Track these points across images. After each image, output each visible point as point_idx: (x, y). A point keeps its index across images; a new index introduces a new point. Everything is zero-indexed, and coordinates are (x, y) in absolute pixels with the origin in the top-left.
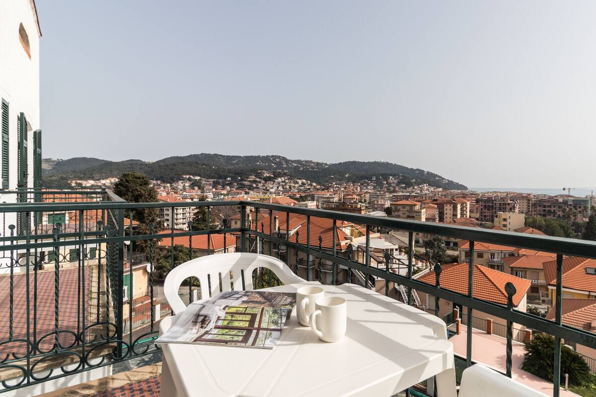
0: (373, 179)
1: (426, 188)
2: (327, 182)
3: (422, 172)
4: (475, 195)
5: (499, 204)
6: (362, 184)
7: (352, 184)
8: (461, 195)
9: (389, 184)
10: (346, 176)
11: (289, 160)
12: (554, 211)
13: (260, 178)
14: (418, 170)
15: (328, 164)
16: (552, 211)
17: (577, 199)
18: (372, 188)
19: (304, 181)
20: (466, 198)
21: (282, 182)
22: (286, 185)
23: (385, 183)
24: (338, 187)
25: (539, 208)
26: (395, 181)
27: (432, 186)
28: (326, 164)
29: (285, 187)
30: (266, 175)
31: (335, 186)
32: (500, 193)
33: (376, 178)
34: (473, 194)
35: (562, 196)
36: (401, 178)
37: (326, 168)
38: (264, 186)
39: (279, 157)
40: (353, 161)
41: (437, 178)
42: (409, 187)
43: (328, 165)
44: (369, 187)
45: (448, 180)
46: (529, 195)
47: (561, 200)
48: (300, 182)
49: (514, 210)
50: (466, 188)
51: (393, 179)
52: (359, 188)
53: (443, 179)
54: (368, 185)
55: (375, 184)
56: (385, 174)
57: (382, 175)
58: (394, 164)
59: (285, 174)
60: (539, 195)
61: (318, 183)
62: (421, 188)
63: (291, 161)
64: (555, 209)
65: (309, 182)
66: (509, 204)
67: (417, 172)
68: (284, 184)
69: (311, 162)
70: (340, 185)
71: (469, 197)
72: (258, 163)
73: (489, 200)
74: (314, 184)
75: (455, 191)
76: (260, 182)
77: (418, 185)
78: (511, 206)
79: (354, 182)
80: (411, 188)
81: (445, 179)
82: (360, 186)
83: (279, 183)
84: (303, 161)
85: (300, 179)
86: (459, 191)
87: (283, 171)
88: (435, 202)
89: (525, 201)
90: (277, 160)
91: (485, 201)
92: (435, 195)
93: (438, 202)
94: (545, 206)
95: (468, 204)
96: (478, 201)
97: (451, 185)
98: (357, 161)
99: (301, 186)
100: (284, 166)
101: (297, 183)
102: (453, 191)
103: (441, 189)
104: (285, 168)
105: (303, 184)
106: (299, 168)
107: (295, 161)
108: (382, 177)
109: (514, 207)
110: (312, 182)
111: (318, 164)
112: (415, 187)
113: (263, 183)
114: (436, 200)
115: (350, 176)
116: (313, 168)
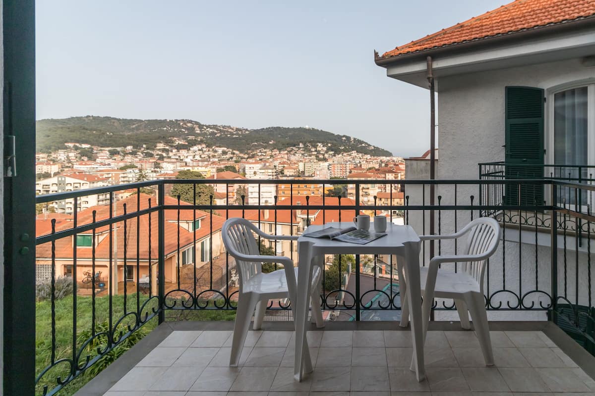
0: (300, 146)
1: (354, 155)
2: (249, 150)
3: (348, 138)
6: (289, 152)
7: (278, 152)
9: (319, 152)
10: (270, 143)
11: (203, 125)
13: (172, 146)
14: (344, 136)
15: (249, 129)
18: (300, 155)
19: (225, 149)
21: (199, 150)
22: (203, 153)
23: (314, 150)
26: (324, 149)
27: (360, 153)
28: (247, 130)
29: (203, 156)
30: (178, 142)
31: (260, 154)
33: (304, 145)
36: (329, 144)
37: (248, 134)
38: (176, 155)
39: (191, 122)
40: (277, 127)
41: (363, 145)
43: (249, 131)
44: (297, 155)
45: (374, 146)
48: (220, 150)
51: (322, 146)
53: (369, 145)
54: (296, 153)
55: (303, 152)
56: (312, 140)
57: (308, 142)
58: (320, 130)
59: (201, 142)
61: (241, 152)
62: (350, 155)
63: (206, 126)
65: (231, 150)
67: (344, 138)
68: (201, 152)
69: (229, 127)
72: (165, 128)
74: (237, 152)
76: (172, 151)
77: (347, 152)
79: (279, 150)
80: (340, 155)
81: (371, 146)
82: (287, 154)
83: (195, 152)
84: (219, 126)
85: (220, 147)
90: (189, 125)
97: (377, 151)
98: (280, 127)
99: (222, 155)
100: (198, 132)
101: (217, 151)
104: (198, 135)
105: (224, 153)
106: (216, 134)
107: (210, 127)
110: (234, 150)
111: (237, 129)
112: (344, 154)
113: (175, 152)
115: (275, 142)
116: (232, 134)
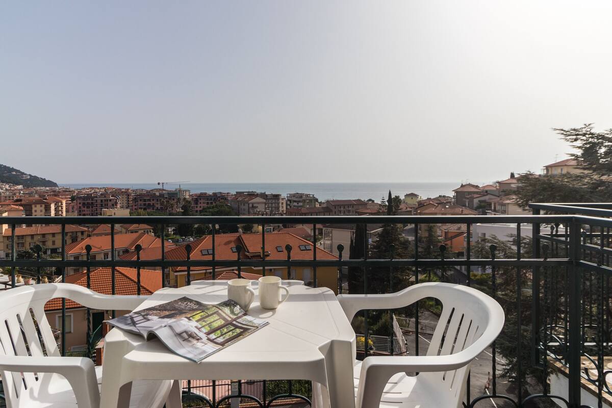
4: (70, 192)
5: (100, 201)
8: (52, 193)
12: (153, 204)
16: (152, 204)
17: (169, 192)
20: (59, 196)
25: (140, 202)
27: (7, 183)
32: (98, 189)
34: (66, 191)
35: (157, 190)
45: (30, 175)
46: (128, 190)
47: (157, 194)
49: (116, 206)
50: (55, 185)
60: (137, 190)
64: (154, 202)
66: (110, 200)
71: (62, 195)
73: (89, 196)
75: (41, 188)
78: (113, 202)
81: (25, 174)
86: (48, 188)
88: (20, 203)
89: (125, 196)
91: (84, 198)
92: (15, 194)
93: (23, 202)
94: (145, 200)
95: (64, 202)
96: (73, 199)
97: (34, 181)
102: (38, 188)
103: (20, 187)
109: (116, 203)
114: (21, 200)
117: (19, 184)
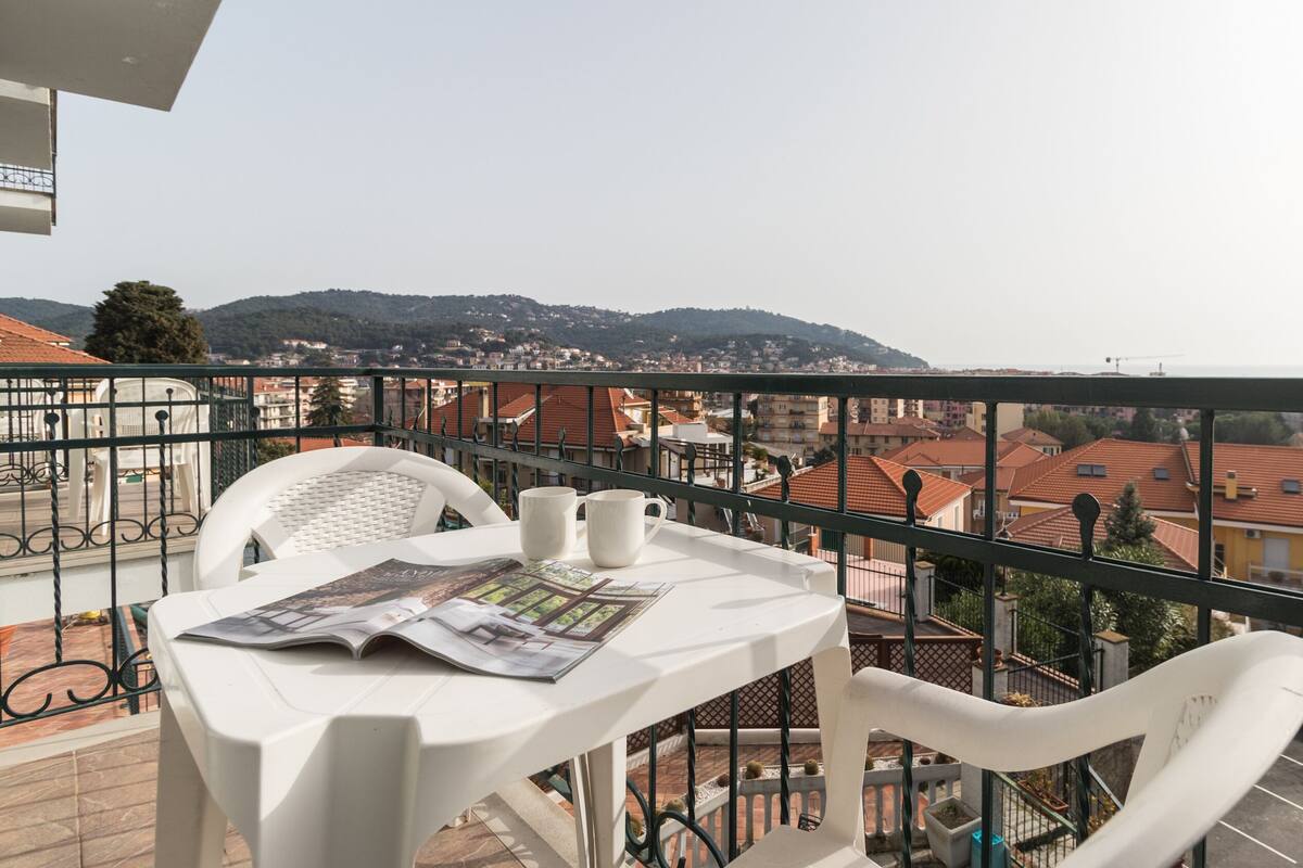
0: (730, 346)
1: (842, 364)
2: (629, 353)
3: (835, 330)
6: (706, 358)
7: (684, 358)
9: (765, 357)
10: (672, 340)
11: (542, 306)
13: (473, 346)
14: (826, 326)
15: (631, 313)
18: (728, 365)
19: (577, 351)
21: (526, 353)
22: (534, 360)
23: (757, 354)
24: (653, 365)
26: (779, 351)
27: (856, 360)
28: (627, 315)
29: (532, 365)
30: (488, 338)
31: (647, 361)
33: (737, 344)
36: (789, 343)
37: (627, 323)
38: (482, 363)
39: (518, 299)
40: (688, 309)
41: (867, 345)
42: (808, 363)
43: (630, 316)
44: (722, 364)
45: (889, 348)
48: (567, 354)
50: (925, 364)
51: (773, 346)
52: (699, 366)
53: (879, 345)
54: (719, 360)
55: (735, 358)
56: (755, 335)
57: (748, 337)
58: (775, 314)
59: (532, 338)
61: (607, 356)
62: (832, 365)
63: (547, 307)
65: (588, 354)
67: (825, 331)
68: (530, 358)
69: (593, 310)
70: (659, 360)
72: (469, 313)
74: (600, 358)
75: (901, 369)
76: (474, 355)
77: (826, 358)
79: (688, 354)
80: (812, 364)
81: (883, 347)
82: (701, 361)
83: (518, 356)
84: (575, 308)
85: (567, 347)
86: (910, 370)
87: (528, 329)
90: (515, 305)
97: (893, 358)
98: (695, 308)
99: (569, 363)
100: (530, 319)
101: (561, 356)
102: (897, 369)
103: (872, 367)
104: (534, 325)
105: (574, 358)
106: (566, 322)
107: (555, 309)
108: (751, 342)
110: (596, 353)
111: (608, 313)
112: (820, 363)
113: (481, 357)
115: (680, 339)
116: (597, 323)
117: (870, 363)
